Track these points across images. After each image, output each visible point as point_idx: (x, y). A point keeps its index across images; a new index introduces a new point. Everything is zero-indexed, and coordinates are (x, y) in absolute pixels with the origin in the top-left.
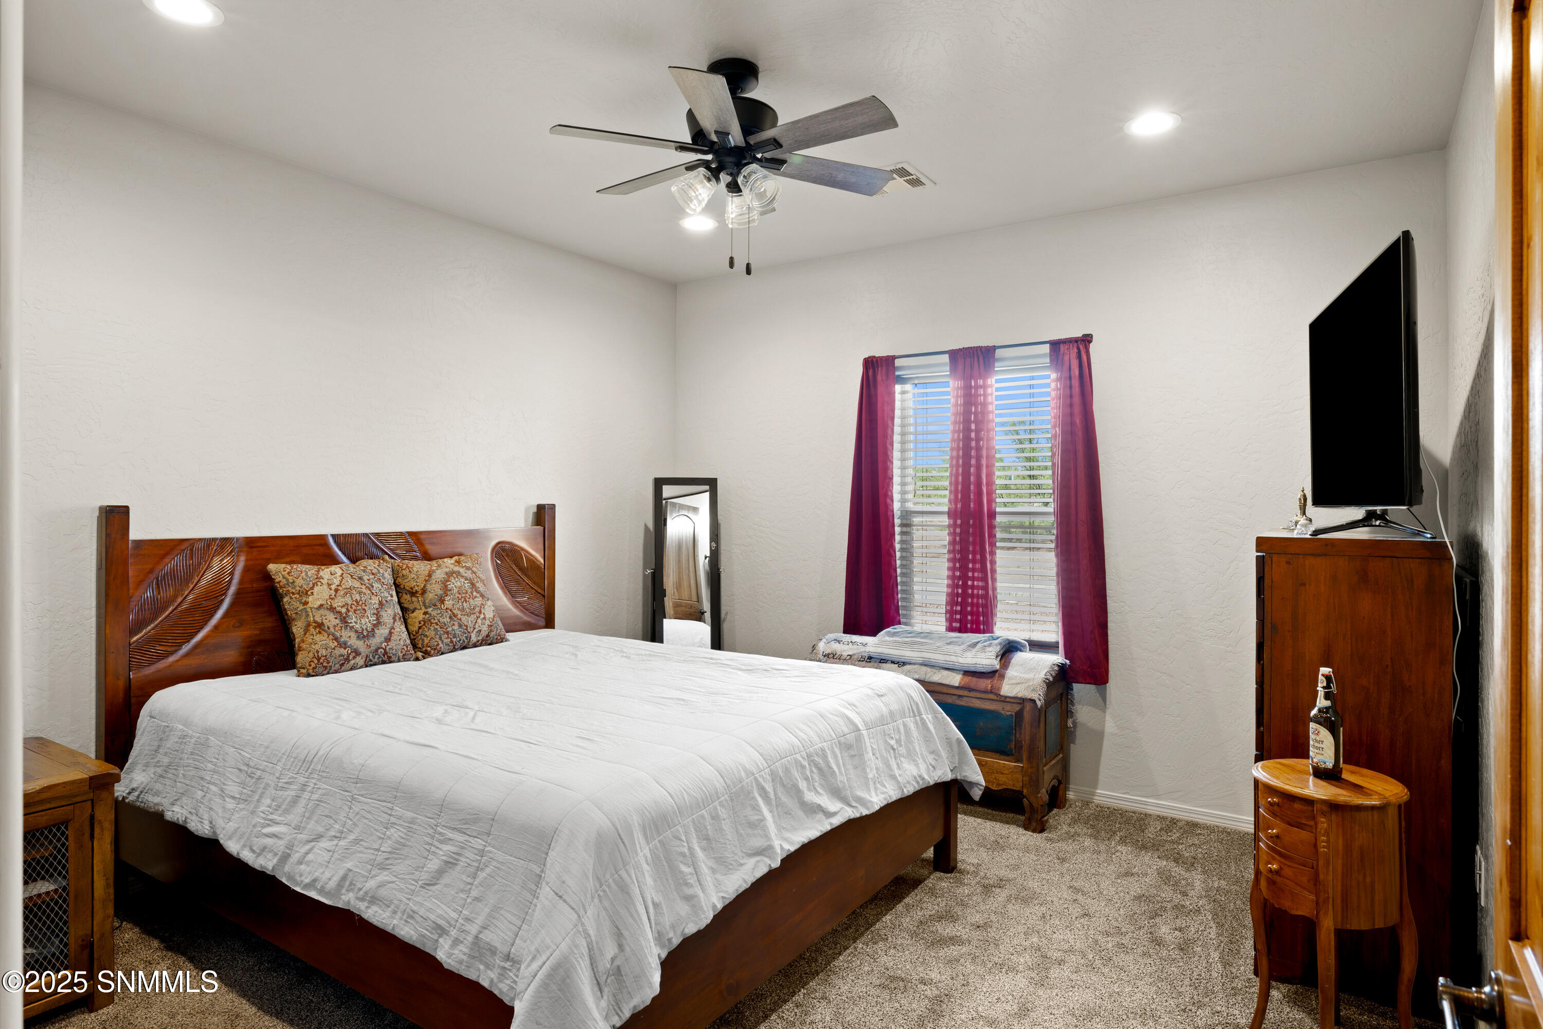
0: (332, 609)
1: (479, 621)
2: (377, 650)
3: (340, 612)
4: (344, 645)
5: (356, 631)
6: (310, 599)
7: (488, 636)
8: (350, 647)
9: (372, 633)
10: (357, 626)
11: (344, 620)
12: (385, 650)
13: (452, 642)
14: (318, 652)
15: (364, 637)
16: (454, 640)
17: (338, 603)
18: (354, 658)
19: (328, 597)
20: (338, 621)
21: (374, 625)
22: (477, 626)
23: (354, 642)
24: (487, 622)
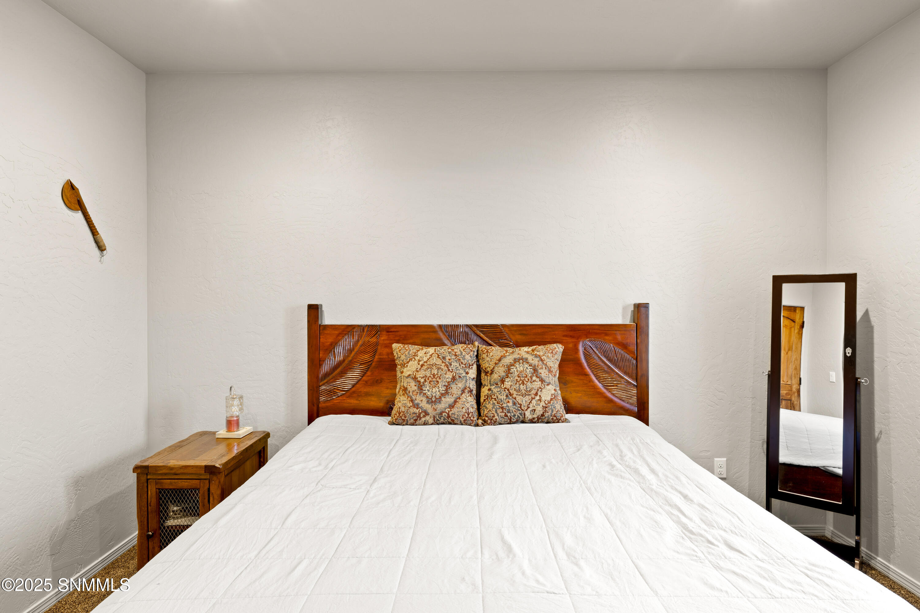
0: (415, 378)
1: (534, 402)
2: (441, 414)
3: (419, 382)
4: (417, 406)
5: (427, 397)
6: (405, 370)
7: (542, 415)
8: (421, 408)
9: (438, 400)
10: (429, 393)
11: (420, 388)
12: (448, 414)
13: (506, 416)
14: (400, 408)
15: (432, 402)
16: (509, 415)
17: (419, 375)
18: (424, 416)
19: (415, 370)
20: (416, 388)
21: (442, 394)
22: (531, 406)
23: (424, 405)
24: (542, 404)
